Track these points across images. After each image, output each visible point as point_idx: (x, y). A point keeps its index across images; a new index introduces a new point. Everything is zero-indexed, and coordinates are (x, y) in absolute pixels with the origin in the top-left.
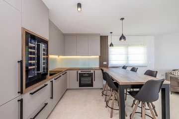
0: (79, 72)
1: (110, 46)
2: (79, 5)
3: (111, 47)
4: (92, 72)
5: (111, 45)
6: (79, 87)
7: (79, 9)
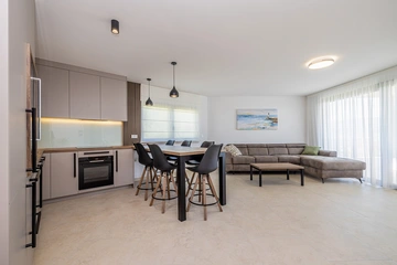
0: (81, 155)
1: (147, 103)
2: (115, 24)
3: (149, 106)
4: (112, 153)
5: (149, 102)
6: (80, 189)
7: (115, 31)
